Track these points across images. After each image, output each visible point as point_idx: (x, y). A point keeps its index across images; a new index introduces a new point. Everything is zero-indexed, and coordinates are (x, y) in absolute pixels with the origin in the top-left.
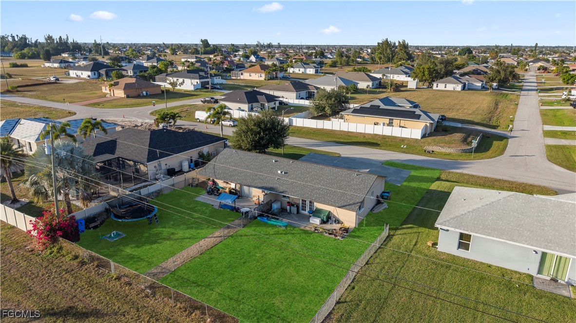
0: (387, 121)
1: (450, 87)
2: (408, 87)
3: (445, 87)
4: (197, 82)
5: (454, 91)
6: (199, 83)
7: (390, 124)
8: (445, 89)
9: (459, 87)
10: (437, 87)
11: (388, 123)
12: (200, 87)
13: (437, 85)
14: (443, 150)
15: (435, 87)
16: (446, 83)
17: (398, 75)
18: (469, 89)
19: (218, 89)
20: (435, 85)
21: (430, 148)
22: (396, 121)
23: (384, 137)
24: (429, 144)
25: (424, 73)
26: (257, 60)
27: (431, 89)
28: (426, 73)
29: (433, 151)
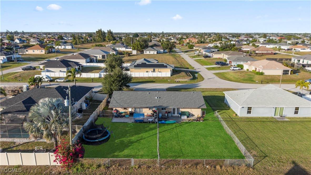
0: (152, 70)
1: (152, 53)
2: (133, 54)
3: (150, 53)
4: (4, 58)
5: (154, 54)
6: (5, 58)
7: (154, 71)
8: (150, 54)
9: (156, 53)
10: (146, 53)
11: (153, 71)
12: (6, 61)
13: (146, 52)
14: (183, 80)
15: (145, 53)
16: (150, 50)
17: (121, 48)
18: (159, 53)
19: (21, 61)
20: (145, 52)
21: (178, 80)
22: (157, 70)
23: (154, 78)
24: (176, 78)
25: (138, 46)
26: (21, 42)
27: (143, 54)
28: (139, 46)
29: (179, 81)
